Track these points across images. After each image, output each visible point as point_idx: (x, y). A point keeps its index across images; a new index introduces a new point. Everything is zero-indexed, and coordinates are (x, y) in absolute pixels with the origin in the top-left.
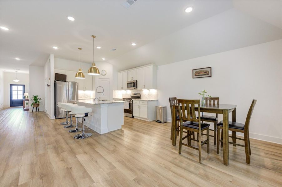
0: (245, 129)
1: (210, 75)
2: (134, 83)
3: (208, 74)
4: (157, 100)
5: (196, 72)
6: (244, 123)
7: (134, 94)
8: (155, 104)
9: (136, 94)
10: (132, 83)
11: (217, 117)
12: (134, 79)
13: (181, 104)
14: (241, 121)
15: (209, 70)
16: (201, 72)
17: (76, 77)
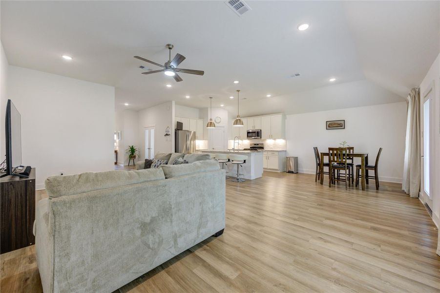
0: (375, 168)
1: (343, 127)
2: (257, 132)
3: (342, 126)
4: (285, 151)
5: (329, 124)
6: (374, 165)
7: (255, 144)
8: (283, 155)
9: (258, 144)
10: (255, 132)
11: (352, 162)
12: (257, 128)
13: (331, 152)
14: (371, 163)
15: (343, 122)
16: (335, 124)
17: (207, 126)
